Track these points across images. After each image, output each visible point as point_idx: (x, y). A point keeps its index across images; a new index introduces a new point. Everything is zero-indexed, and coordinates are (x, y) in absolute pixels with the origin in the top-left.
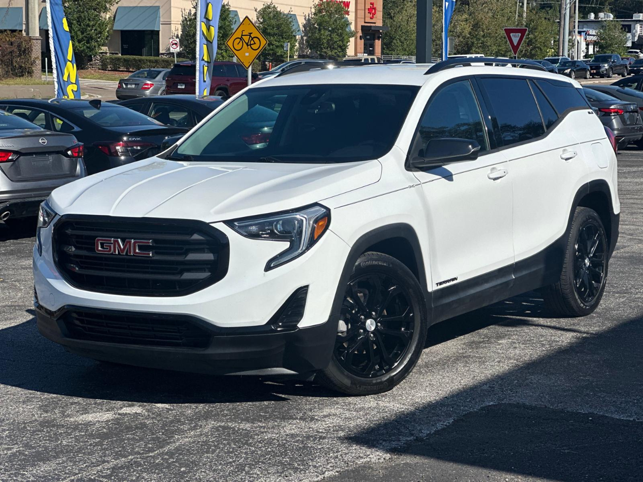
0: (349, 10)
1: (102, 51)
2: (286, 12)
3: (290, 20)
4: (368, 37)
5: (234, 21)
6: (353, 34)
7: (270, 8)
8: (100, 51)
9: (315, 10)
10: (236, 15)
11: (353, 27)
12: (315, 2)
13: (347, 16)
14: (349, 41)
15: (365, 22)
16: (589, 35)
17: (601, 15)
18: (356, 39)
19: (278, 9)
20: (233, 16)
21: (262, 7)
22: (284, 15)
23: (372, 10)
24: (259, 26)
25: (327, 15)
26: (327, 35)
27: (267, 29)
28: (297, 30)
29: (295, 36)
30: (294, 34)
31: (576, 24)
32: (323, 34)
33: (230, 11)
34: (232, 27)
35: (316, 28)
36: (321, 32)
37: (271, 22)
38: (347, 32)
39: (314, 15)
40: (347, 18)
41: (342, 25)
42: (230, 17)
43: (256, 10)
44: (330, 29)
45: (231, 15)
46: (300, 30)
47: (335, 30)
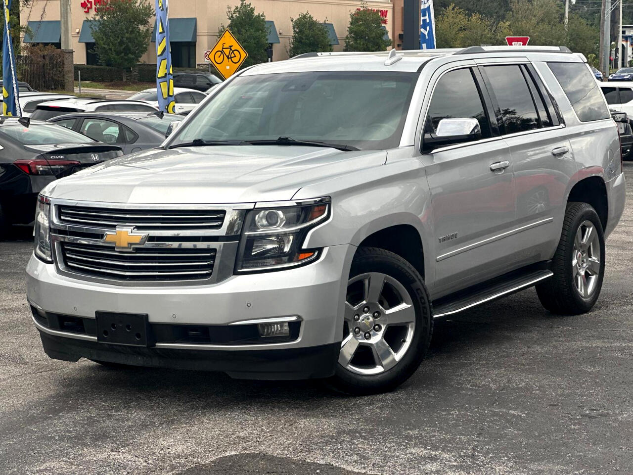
0: (385, 19)
1: (139, 63)
2: (322, 22)
3: (325, 30)
5: (269, 31)
6: (389, 43)
7: (306, 19)
8: (138, 63)
9: (352, 19)
10: (271, 26)
11: (390, 36)
12: (351, 11)
13: (383, 25)
19: (314, 19)
20: (268, 26)
21: (298, 17)
22: (321, 24)
24: (294, 36)
25: (364, 24)
26: (363, 44)
27: (303, 39)
28: (333, 39)
29: (330, 45)
30: (330, 43)
31: (621, 30)
32: (360, 43)
33: (265, 22)
34: (267, 37)
35: (354, 37)
36: (358, 42)
37: (307, 32)
38: (383, 41)
39: (351, 24)
40: (385, 27)
41: (378, 34)
42: (265, 28)
43: (292, 21)
44: (367, 38)
45: (266, 26)
46: (336, 39)
47: (372, 39)
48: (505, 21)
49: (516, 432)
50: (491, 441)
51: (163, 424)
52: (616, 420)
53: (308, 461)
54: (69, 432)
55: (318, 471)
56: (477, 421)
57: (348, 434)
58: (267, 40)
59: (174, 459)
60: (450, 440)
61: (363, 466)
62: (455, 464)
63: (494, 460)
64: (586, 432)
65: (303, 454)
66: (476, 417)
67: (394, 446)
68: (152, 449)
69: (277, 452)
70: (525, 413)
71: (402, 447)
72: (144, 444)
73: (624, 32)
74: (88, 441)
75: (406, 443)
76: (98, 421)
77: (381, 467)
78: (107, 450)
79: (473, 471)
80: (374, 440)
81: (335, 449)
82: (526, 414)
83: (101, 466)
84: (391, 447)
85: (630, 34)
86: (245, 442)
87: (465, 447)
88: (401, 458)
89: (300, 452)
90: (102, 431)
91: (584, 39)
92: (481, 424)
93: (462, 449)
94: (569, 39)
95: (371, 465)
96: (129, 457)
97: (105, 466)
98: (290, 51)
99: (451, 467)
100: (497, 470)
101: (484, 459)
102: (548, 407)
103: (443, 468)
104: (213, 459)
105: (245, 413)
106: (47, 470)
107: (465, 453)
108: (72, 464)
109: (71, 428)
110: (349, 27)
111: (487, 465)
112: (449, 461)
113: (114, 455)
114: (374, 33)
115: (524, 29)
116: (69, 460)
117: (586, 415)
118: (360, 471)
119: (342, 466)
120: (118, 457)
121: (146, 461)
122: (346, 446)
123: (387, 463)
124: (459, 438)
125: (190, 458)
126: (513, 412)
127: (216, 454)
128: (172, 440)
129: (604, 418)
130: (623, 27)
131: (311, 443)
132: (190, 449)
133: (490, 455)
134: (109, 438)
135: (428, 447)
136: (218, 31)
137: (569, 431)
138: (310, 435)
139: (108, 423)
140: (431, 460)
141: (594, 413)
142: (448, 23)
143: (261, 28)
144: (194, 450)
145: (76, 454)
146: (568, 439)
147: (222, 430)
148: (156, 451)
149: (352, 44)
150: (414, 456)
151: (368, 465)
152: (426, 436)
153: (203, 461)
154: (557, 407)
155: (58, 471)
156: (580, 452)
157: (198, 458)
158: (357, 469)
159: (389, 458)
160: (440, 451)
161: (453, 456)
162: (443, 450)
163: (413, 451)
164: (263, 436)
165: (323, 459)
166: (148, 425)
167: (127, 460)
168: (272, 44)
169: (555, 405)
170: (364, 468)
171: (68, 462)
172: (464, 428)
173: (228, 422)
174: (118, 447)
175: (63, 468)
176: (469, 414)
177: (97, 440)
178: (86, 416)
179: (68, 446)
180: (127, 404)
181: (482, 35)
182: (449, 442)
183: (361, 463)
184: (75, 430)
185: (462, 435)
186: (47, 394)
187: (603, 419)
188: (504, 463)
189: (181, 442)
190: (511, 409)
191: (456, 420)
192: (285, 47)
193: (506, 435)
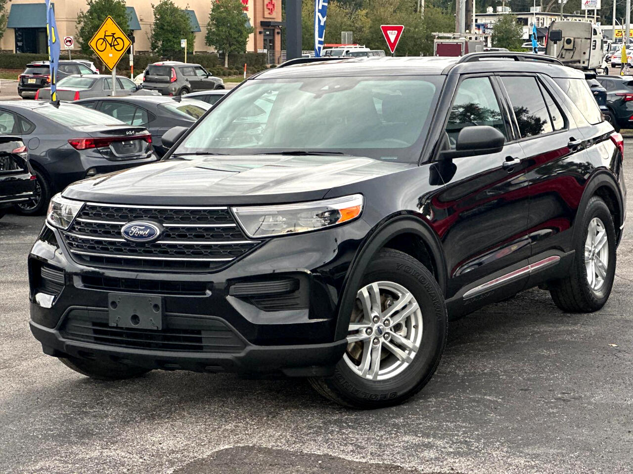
0: (247, 6)
2: (183, 8)
3: (187, 16)
4: (268, 33)
5: (130, 18)
6: (251, 30)
7: (167, 5)
9: (213, 6)
10: (131, 12)
11: (252, 23)
13: (245, 12)
14: (248, 37)
15: (264, 18)
16: (487, 28)
17: (499, 9)
18: (255, 35)
19: (176, 6)
20: (129, 13)
21: (159, 3)
22: (182, 11)
23: (271, 6)
24: (156, 23)
25: (226, 11)
26: (225, 32)
27: (164, 26)
28: (195, 26)
29: (192, 32)
30: (192, 30)
31: (474, 18)
32: (222, 30)
33: (125, 8)
34: (128, 24)
35: (215, 24)
36: (220, 29)
37: (168, 18)
38: (245, 28)
39: (212, 11)
40: (246, 14)
41: (240, 21)
42: (126, 14)
43: (153, 7)
44: (228, 25)
45: (126, 12)
46: (198, 26)
47: (234, 26)
48: (362, 9)
49: (498, 417)
50: (478, 426)
51: (144, 419)
52: (590, 403)
53: (306, 452)
54: (50, 430)
55: (320, 462)
56: (457, 407)
57: (335, 424)
58: (128, 26)
59: (170, 455)
60: (438, 428)
61: (361, 455)
62: (452, 450)
63: (488, 446)
64: (566, 416)
65: (297, 445)
66: (454, 404)
67: (384, 435)
68: (142, 445)
69: (271, 444)
70: (500, 398)
71: (393, 435)
72: (132, 440)
73: (476, 20)
74: (74, 439)
75: (395, 431)
76: (75, 418)
77: (379, 455)
78: (98, 448)
79: (471, 457)
80: (362, 430)
81: (328, 440)
82: (502, 399)
83: (97, 464)
84: (382, 436)
85: (483, 23)
86: (235, 436)
87: (455, 434)
88: (397, 447)
89: (294, 444)
90: (84, 428)
91: (440, 27)
92: (462, 411)
93: (453, 436)
94: (426, 27)
95: (369, 454)
96: (123, 454)
97: (102, 464)
98: (152, 37)
99: (449, 454)
100: (495, 456)
101: (478, 444)
102: (520, 392)
103: (442, 455)
104: (209, 453)
105: (224, 406)
106: (43, 469)
107: (457, 439)
108: (66, 462)
109: (50, 426)
110: (210, 14)
111: (483, 451)
112: (445, 448)
113: (106, 452)
114: (236, 20)
115: (382, 17)
116: (62, 459)
117: (560, 399)
118: (360, 460)
119: (341, 456)
120: (112, 454)
121: (141, 458)
122: (338, 437)
123: (384, 451)
124: (447, 425)
125: (186, 453)
126: (488, 398)
127: (211, 448)
128: (160, 436)
129: (577, 401)
130: (476, 16)
131: (302, 434)
132: (182, 443)
133: (482, 441)
134: (95, 435)
135: (419, 435)
136: (77, 17)
137: (549, 414)
138: (297, 426)
139: (87, 420)
140: (427, 448)
141: (566, 396)
142: (307, 10)
143: (123, 14)
144: (186, 445)
145: (67, 453)
146: (551, 423)
147: (207, 424)
148: (147, 446)
149: (214, 31)
150: (408, 444)
151: (366, 454)
152: (413, 424)
153: (199, 455)
154: (529, 391)
155: (55, 469)
156: (568, 436)
157: (193, 452)
158: (357, 458)
159: (384, 446)
160: (432, 439)
161: (447, 442)
162: (434, 437)
163: (406, 438)
164: (251, 429)
165: (319, 450)
166: (128, 422)
167: (122, 457)
168: (133, 30)
169: (526, 390)
170: (364, 457)
171: (61, 460)
172: (447, 414)
173: (209, 415)
174: (107, 443)
175: (59, 467)
176: (446, 401)
177: (83, 437)
178: (62, 414)
179: (56, 445)
180: (98, 400)
181: (342, 23)
182: (437, 428)
183: (359, 453)
184: (56, 428)
185: (448, 421)
186: (11, 393)
187: (577, 403)
188: (498, 448)
189: (170, 437)
190: (485, 394)
191: (437, 407)
192: (147, 33)
193: (490, 421)
